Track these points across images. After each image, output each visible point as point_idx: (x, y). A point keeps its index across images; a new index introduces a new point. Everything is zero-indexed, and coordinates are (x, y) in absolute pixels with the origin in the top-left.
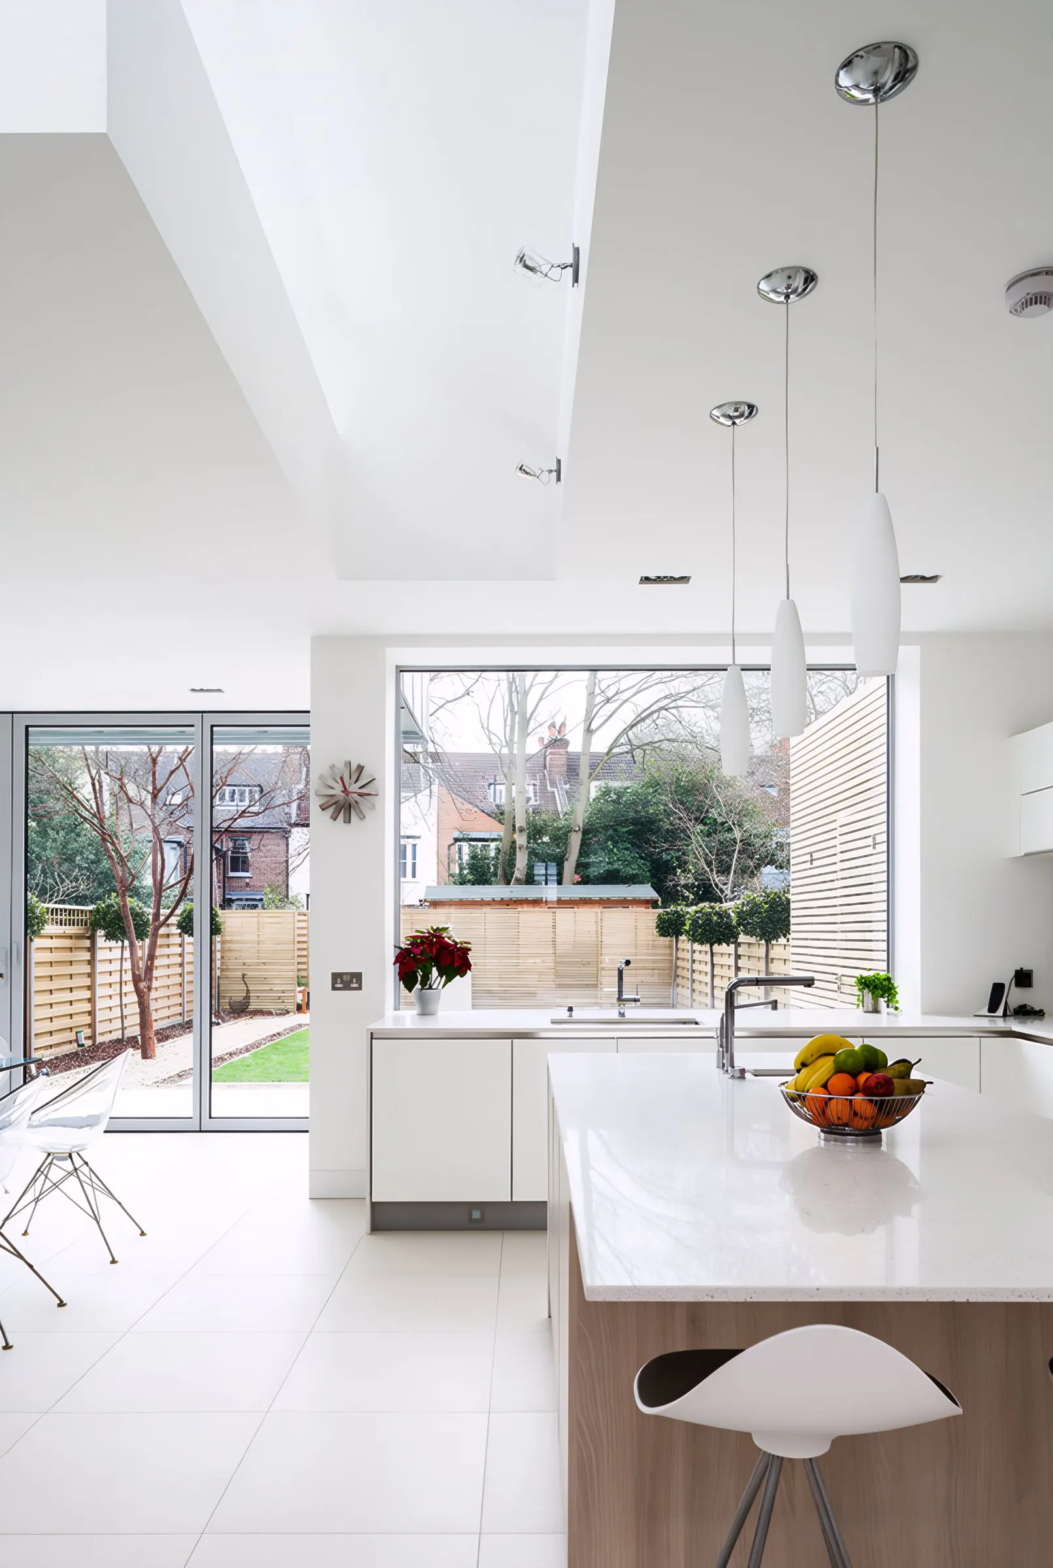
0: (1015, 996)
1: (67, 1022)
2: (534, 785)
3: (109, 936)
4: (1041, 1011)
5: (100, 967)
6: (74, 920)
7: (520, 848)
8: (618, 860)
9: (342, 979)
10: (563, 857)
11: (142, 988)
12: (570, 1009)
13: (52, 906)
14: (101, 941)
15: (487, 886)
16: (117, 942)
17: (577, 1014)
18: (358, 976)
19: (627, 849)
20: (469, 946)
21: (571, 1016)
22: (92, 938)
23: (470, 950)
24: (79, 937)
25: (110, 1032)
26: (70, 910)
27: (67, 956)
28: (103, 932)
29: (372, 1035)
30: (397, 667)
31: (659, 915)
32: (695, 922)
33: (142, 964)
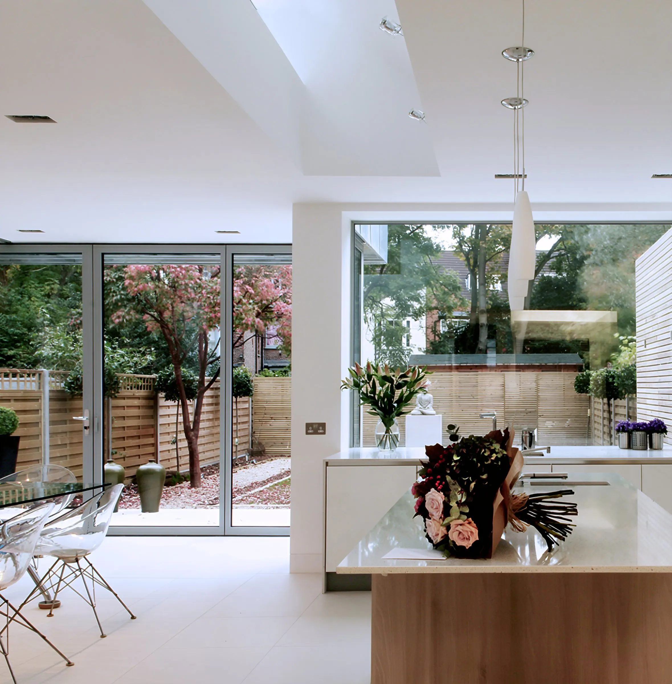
5: (161, 421)
6: (144, 385)
7: (482, 326)
9: (312, 427)
11: (191, 435)
14: (162, 401)
16: (175, 402)
18: (323, 425)
22: (154, 398)
24: (146, 398)
25: (170, 468)
26: (144, 378)
28: (164, 394)
29: (327, 464)
30: (352, 222)
31: (577, 377)
32: (596, 381)
33: (191, 418)
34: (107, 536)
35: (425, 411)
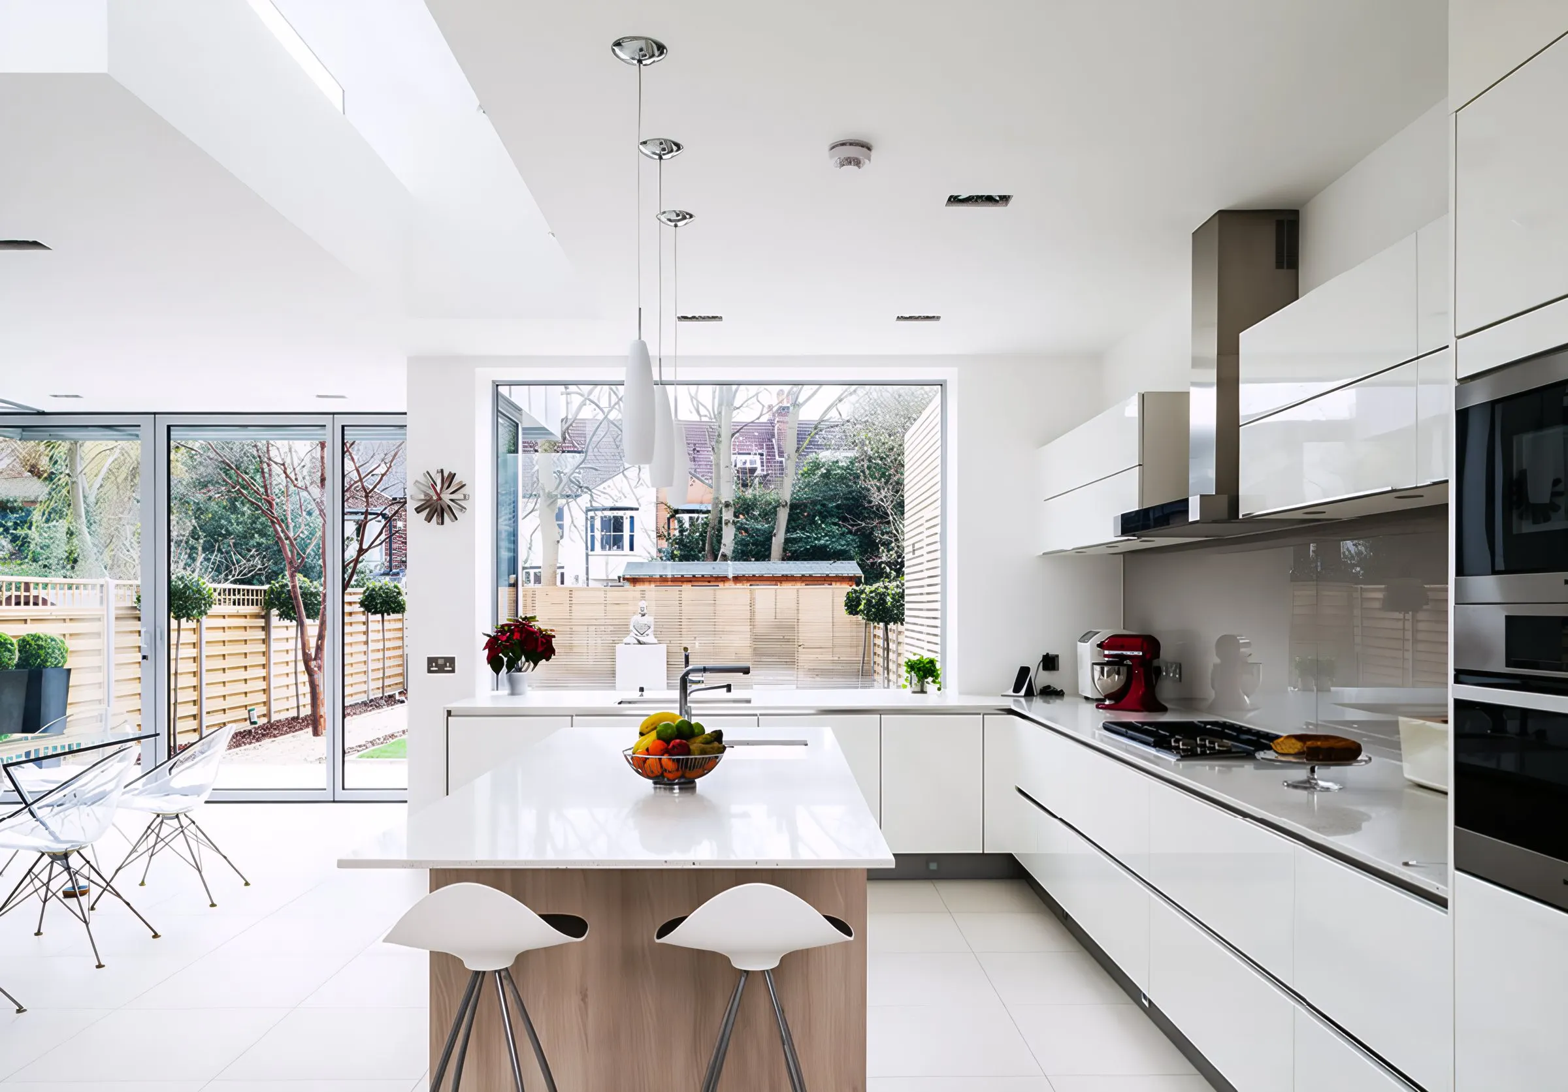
0: (1041, 678)
1: (243, 701)
2: (762, 455)
3: (284, 615)
4: (1062, 691)
5: (274, 646)
6: (253, 600)
7: (726, 524)
8: (826, 535)
9: (436, 663)
10: (771, 532)
11: (312, 667)
12: (642, 689)
13: (228, 585)
14: (275, 620)
15: (696, 562)
16: (290, 622)
17: (647, 695)
18: (451, 661)
19: (835, 524)
20: (553, 633)
21: (642, 695)
22: (266, 617)
23: (554, 637)
24: (257, 616)
25: (288, 710)
26: (245, 590)
27: (241, 635)
28: (277, 612)
29: (449, 713)
30: (494, 382)
31: (848, 593)
32: (869, 602)
33: (313, 643)
34: (207, 802)
35: (641, 639)
